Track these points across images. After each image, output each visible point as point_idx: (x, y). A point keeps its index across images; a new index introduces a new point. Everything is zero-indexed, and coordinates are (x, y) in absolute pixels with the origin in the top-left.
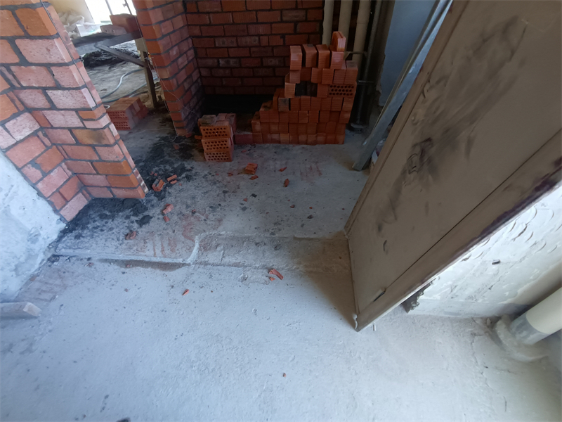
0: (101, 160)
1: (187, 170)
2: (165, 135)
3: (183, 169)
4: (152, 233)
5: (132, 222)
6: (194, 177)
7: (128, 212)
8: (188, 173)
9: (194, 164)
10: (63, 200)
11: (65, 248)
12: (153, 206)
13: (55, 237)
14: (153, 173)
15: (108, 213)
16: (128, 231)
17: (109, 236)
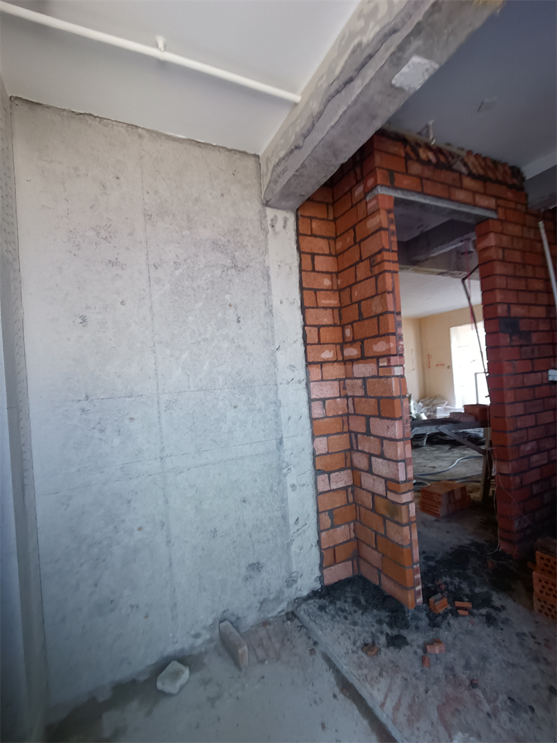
0: (385, 536)
1: (493, 607)
2: (480, 541)
3: (487, 602)
4: (396, 667)
5: (382, 633)
6: (501, 625)
7: (384, 615)
8: (491, 611)
9: (509, 603)
10: (333, 559)
11: (305, 611)
12: (417, 628)
13: (305, 593)
14: (440, 582)
15: (363, 602)
16: (370, 641)
17: (348, 631)
